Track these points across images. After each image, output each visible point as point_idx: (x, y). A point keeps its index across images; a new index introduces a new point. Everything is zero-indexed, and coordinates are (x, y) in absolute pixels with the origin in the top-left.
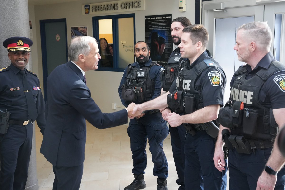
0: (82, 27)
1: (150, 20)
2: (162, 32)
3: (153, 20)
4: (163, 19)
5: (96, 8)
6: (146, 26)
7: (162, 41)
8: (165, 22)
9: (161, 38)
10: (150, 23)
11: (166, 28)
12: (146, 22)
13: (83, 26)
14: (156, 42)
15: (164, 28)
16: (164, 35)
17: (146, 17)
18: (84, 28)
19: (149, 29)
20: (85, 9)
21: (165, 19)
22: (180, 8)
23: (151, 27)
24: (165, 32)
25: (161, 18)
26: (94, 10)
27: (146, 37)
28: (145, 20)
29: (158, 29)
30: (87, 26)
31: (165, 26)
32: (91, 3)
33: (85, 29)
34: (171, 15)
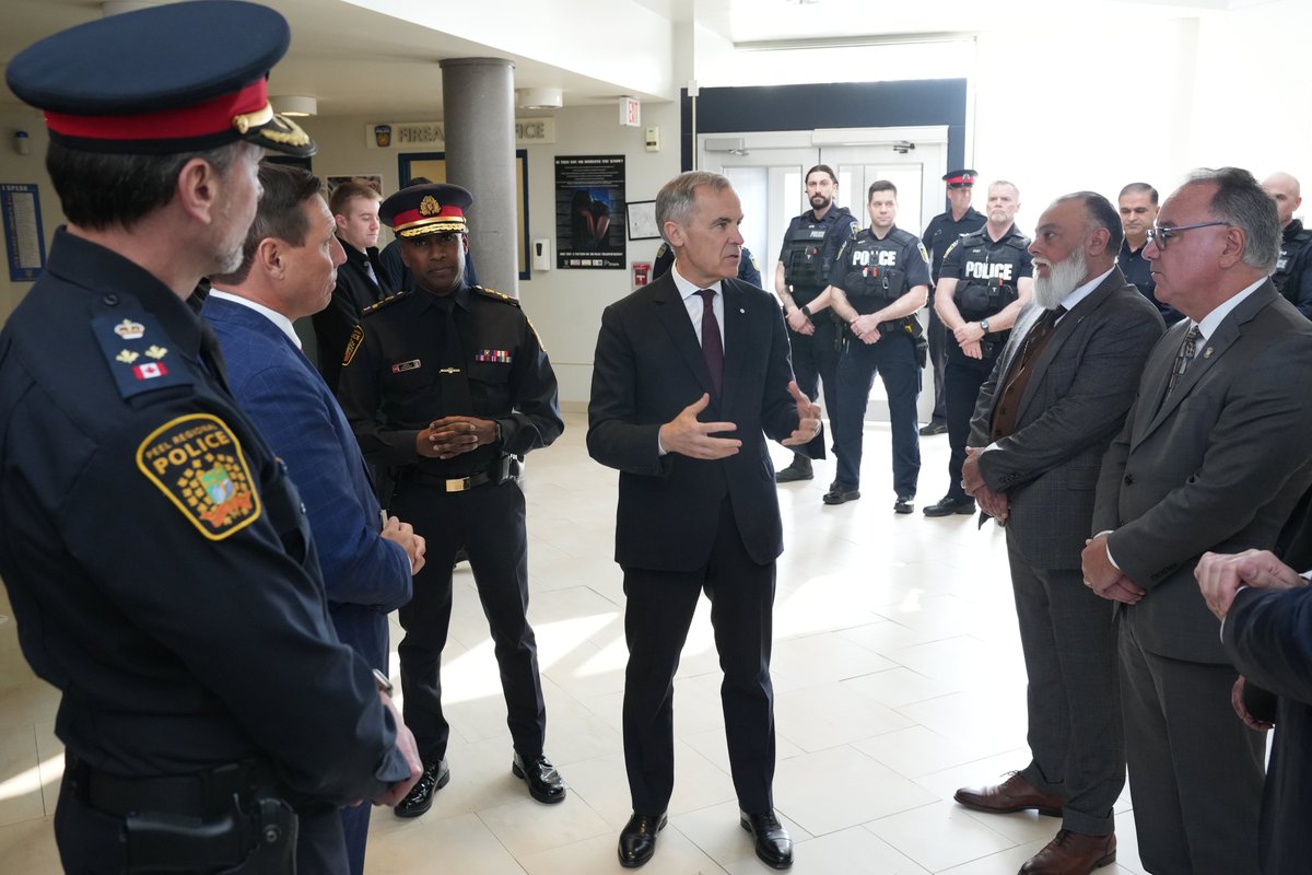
0: (365, 178)
1: (570, 165)
2: (603, 191)
3: (578, 165)
4: (602, 164)
5: (411, 135)
6: (559, 177)
7: (600, 211)
8: (609, 170)
9: (598, 204)
10: (570, 171)
11: (610, 182)
12: (559, 169)
13: (368, 175)
14: (585, 213)
15: (605, 182)
16: (606, 196)
17: (557, 158)
18: (372, 179)
19: (566, 184)
20: (377, 134)
21: (609, 164)
22: (649, 144)
23: (572, 179)
24: (610, 191)
25: (599, 161)
26: (404, 138)
27: (557, 202)
28: (557, 166)
29: (591, 184)
30: (381, 176)
31: (606, 179)
32: (393, 123)
33: (375, 182)
34: (623, 157)
